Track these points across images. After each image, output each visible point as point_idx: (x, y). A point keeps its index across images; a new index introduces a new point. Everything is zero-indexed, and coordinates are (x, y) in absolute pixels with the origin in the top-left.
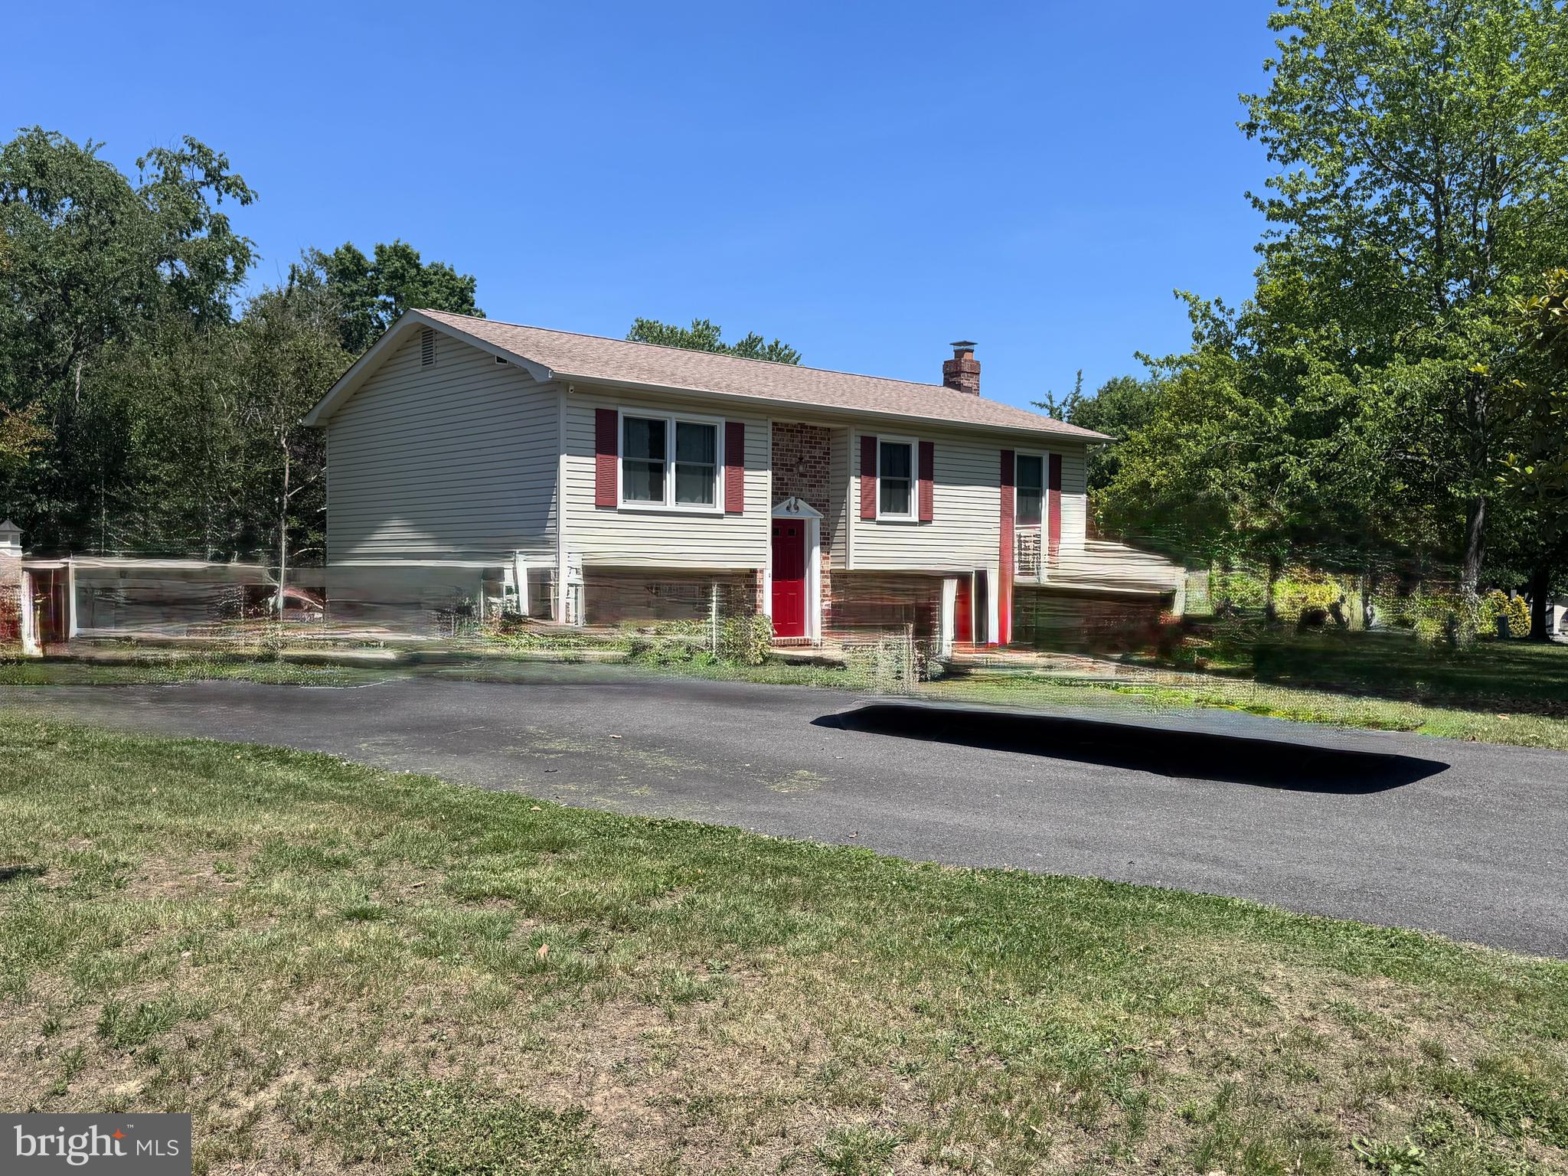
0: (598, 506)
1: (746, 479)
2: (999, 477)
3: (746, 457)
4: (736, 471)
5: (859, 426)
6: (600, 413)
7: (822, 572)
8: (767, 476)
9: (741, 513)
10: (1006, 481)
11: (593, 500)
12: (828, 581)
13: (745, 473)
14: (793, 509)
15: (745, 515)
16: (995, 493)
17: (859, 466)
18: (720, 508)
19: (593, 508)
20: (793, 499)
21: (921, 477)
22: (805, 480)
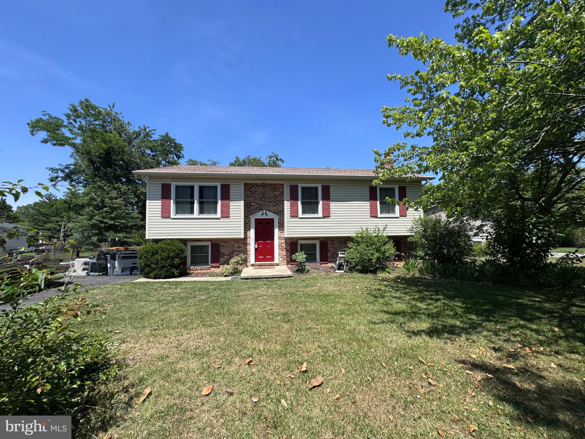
0: (162, 217)
1: (231, 204)
2: (369, 197)
3: (231, 197)
4: (226, 202)
5: (288, 182)
6: (163, 185)
7: (279, 238)
8: (241, 204)
9: (229, 217)
10: (373, 198)
11: (160, 215)
12: (284, 241)
13: (230, 202)
14: (264, 215)
16: (367, 204)
17: (289, 197)
18: (219, 215)
20: (264, 211)
21: (323, 199)
22: (271, 204)
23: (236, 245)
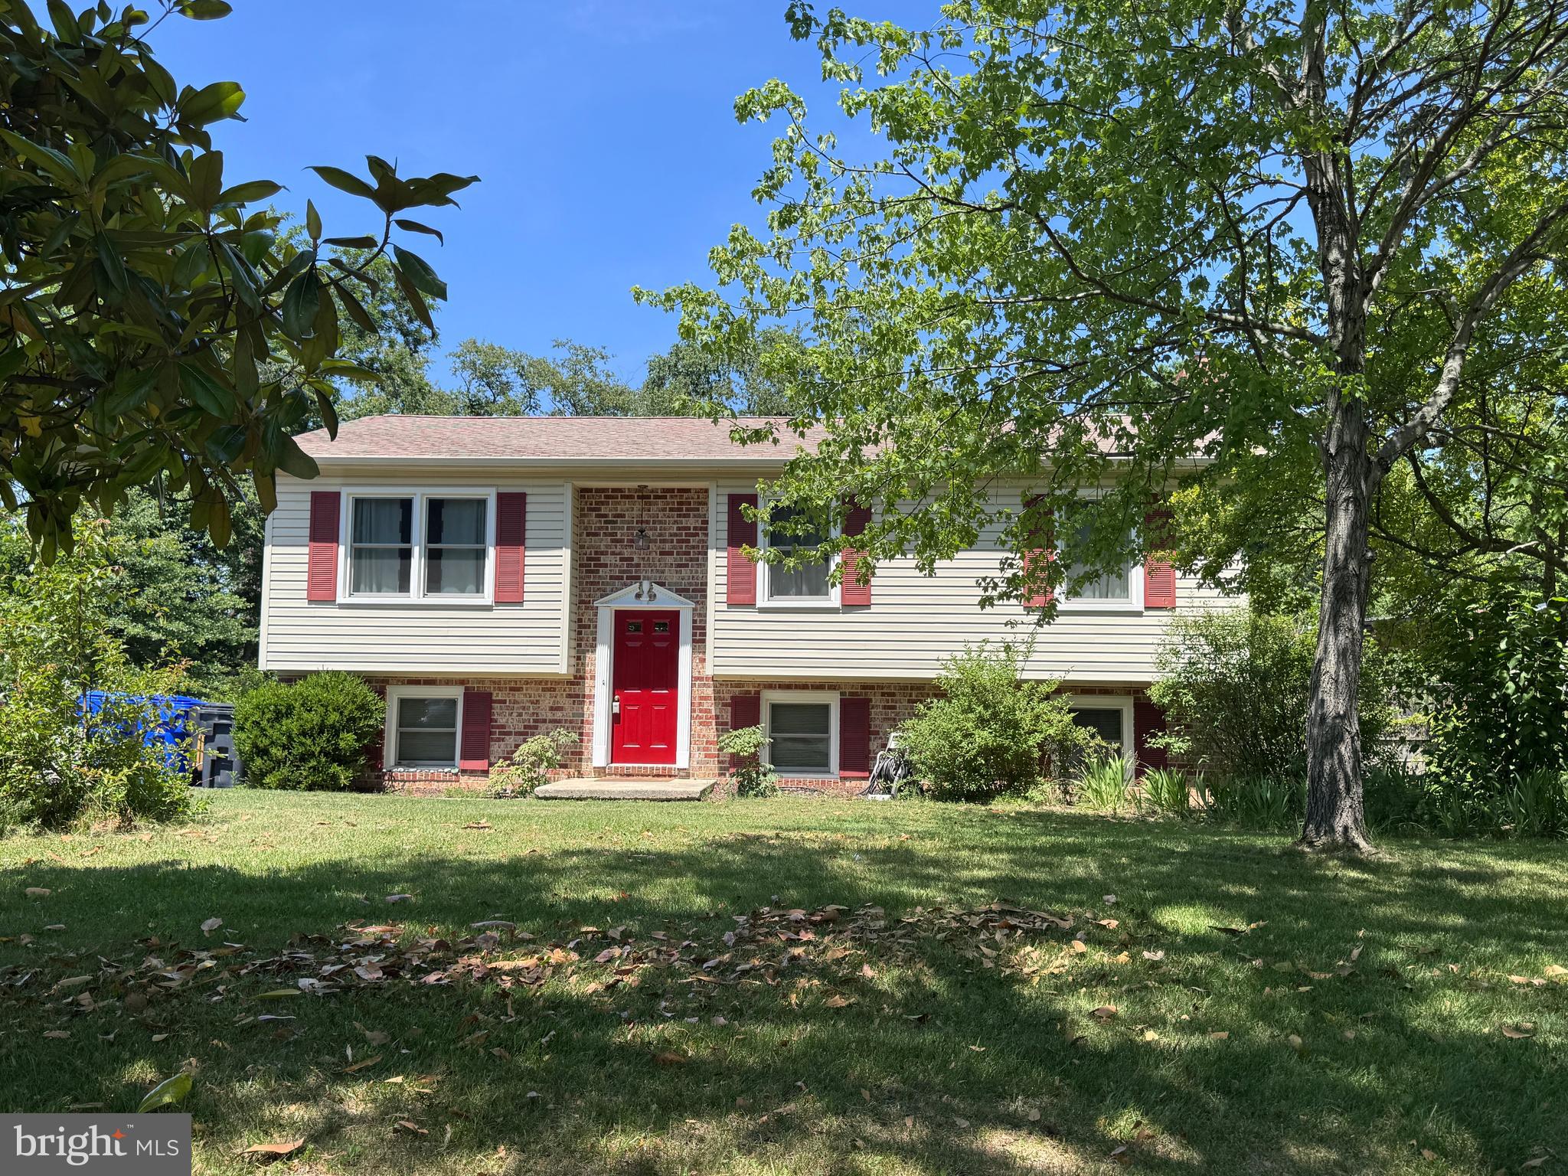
0: (310, 601)
1: (527, 561)
3: (528, 534)
4: (511, 553)
6: (316, 497)
7: (696, 678)
8: (564, 557)
9: (521, 603)
11: (304, 594)
12: (709, 691)
13: (527, 553)
14: (645, 598)
15: (526, 605)
17: (725, 535)
18: (488, 596)
19: (305, 603)
20: (646, 585)
21: (848, 545)
22: (669, 559)
23: (547, 701)
